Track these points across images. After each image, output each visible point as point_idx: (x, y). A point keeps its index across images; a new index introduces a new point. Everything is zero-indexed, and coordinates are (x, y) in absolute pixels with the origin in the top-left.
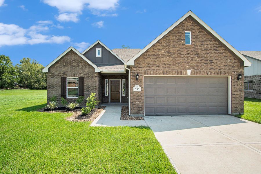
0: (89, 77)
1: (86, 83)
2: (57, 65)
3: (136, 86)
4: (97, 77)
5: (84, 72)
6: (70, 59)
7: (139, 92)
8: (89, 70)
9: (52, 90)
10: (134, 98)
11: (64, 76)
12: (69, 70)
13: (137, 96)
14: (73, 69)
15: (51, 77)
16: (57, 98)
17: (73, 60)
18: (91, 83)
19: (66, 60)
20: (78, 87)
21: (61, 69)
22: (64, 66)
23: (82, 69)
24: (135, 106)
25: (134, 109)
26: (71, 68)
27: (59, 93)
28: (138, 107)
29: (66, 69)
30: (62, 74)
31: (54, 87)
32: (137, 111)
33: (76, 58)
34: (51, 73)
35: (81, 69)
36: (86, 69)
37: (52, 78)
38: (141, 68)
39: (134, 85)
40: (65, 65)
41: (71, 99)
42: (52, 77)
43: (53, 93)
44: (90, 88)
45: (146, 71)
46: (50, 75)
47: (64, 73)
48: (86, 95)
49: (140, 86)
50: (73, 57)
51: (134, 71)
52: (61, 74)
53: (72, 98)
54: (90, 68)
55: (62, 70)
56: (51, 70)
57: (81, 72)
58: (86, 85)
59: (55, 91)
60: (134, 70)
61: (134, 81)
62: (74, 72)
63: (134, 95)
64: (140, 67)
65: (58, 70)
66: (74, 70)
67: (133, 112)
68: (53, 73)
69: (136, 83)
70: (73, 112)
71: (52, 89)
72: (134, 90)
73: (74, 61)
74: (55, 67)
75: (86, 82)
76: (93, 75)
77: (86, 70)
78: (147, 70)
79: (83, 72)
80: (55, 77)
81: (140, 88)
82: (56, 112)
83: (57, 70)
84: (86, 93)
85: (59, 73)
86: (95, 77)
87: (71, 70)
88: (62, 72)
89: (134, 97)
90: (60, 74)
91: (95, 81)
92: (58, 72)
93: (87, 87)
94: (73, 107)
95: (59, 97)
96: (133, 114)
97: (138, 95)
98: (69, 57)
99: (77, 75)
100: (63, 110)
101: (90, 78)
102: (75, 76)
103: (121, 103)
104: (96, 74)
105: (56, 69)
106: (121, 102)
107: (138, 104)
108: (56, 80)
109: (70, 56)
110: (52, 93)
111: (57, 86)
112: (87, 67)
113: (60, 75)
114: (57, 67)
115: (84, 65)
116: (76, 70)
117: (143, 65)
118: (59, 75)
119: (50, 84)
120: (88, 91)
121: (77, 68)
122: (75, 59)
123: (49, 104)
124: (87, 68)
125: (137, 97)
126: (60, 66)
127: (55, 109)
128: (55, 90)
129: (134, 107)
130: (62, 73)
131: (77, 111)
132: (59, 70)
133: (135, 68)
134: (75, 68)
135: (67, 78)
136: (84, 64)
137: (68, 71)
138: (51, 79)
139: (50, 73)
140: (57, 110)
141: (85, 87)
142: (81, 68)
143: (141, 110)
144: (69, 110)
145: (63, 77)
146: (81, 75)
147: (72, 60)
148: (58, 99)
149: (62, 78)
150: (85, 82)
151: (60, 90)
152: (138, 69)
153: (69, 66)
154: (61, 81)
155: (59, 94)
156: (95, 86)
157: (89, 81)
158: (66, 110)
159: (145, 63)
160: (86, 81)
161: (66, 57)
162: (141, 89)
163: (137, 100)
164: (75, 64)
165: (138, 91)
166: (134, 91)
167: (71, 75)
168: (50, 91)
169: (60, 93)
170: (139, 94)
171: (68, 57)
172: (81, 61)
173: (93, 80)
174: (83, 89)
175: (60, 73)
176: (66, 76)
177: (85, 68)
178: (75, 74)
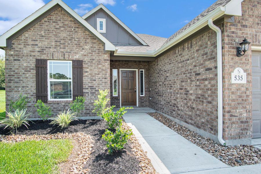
0: (93, 60)
1: (87, 72)
2: (27, 35)
3: (236, 70)
4: (108, 60)
5: (84, 50)
6: (54, 24)
7: (242, 85)
8: (92, 47)
9: (16, 85)
10: (233, 100)
11: (42, 58)
12: (52, 45)
13: (238, 94)
14: (60, 43)
15: (13, 57)
16: (29, 102)
17: (60, 27)
18: (96, 71)
19: (47, 26)
20: (71, 80)
21: (36, 43)
22: (43, 36)
23: (78, 45)
24: (234, 119)
25: (234, 126)
26: (56, 41)
27: (31, 91)
28: (242, 122)
29: (46, 43)
30: (39, 54)
31: (21, 79)
32: (238, 131)
33: (66, 23)
34: (14, 51)
35: (76, 44)
36: (86, 45)
37: (15, 60)
38: (246, 26)
39: (233, 67)
40: (43, 34)
41: (58, 104)
42: (16, 58)
43: (19, 91)
44: (94, 82)
45: (256, 35)
46: (12, 55)
47: (41, 51)
48: (87, 94)
49: (245, 71)
50: (60, 20)
51: (233, 32)
52: (37, 54)
53: (60, 101)
54: (95, 43)
55: (37, 45)
56: (13, 44)
57: (78, 51)
58: (87, 76)
59: (23, 87)
60: (233, 30)
61: (232, 59)
62: (62, 50)
63: (233, 93)
64: (244, 24)
65: (28, 45)
66: (62, 46)
67: (231, 135)
68: (17, 51)
69: (236, 63)
70: (67, 133)
71: (17, 82)
72: (233, 81)
73: (62, 29)
74: (23, 38)
75: (88, 70)
76: (101, 58)
77: (86, 47)
78: (258, 34)
79: (82, 51)
80: (22, 58)
81: (244, 75)
82: (24, 136)
83: (26, 45)
84: (87, 91)
85: (30, 51)
86: (105, 60)
87: (56, 46)
88: (38, 49)
89: (234, 97)
90: (33, 54)
91: (104, 68)
92: (29, 48)
93: (89, 80)
94: (66, 123)
95: (33, 99)
96: (231, 138)
97: (241, 92)
98: (53, 20)
99: (69, 56)
100: (43, 128)
101: (94, 62)
102: (64, 58)
103: (139, 107)
104: (106, 56)
105: (25, 42)
106: (137, 106)
107: (241, 114)
108: (25, 64)
109: (53, 18)
110: (16, 91)
111: (27, 78)
112: (88, 41)
113: (34, 56)
114: (27, 38)
115: (83, 38)
116: (67, 46)
117: (251, 20)
118: (30, 56)
119: (12, 73)
120: (92, 88)
121: (70, 41)
122: (66, 25)
123: (8, 117)
124: (88, 43)
125: (240, 97)
126: (34, 36)
127: (21, 129)
128: (24, 85)
129: (233, 123)
130: (39, 51)
131: (76, 131)
132: (32, 45)
133: (234, 25)
134: (65, 42)
135: (48, 61)
136: (83, 35)
137: (50, 48)
138: (13, 64)
139: (10, 50)
140: (27, 129)
141: (86, 80)
142: (76, 42)
143: (247, 130)
144: (56, 129)
145: (39, 58)
146: (77, 57)
147: (58, 27)
148: (30, 104)
149: (38, 61)
150: (85, 70)
151: (34, 84)
152: (241, 30)
153: (53, 38)
154: (36, 67)
155: (32, 94)
156: (105, 78)
157: (92, 68)
158: (49, 130)
159: (253, 16)
160: (88, 68)
161: (46, 19)
162: (247, 78)
163: (238, 104)
164: (65, 35)
165: (239, 82)
166: (232, 83)
167: (56, 55)
168: (12, 86)
169: (35, 92)
170: (243, 89)
171: (51, 20)
172: (76, 29)
173: (100, 66)
174: (82, 83)
175: (33, 52)
176: (46, 58)
177: (86, 43)
178: (64, 55)
